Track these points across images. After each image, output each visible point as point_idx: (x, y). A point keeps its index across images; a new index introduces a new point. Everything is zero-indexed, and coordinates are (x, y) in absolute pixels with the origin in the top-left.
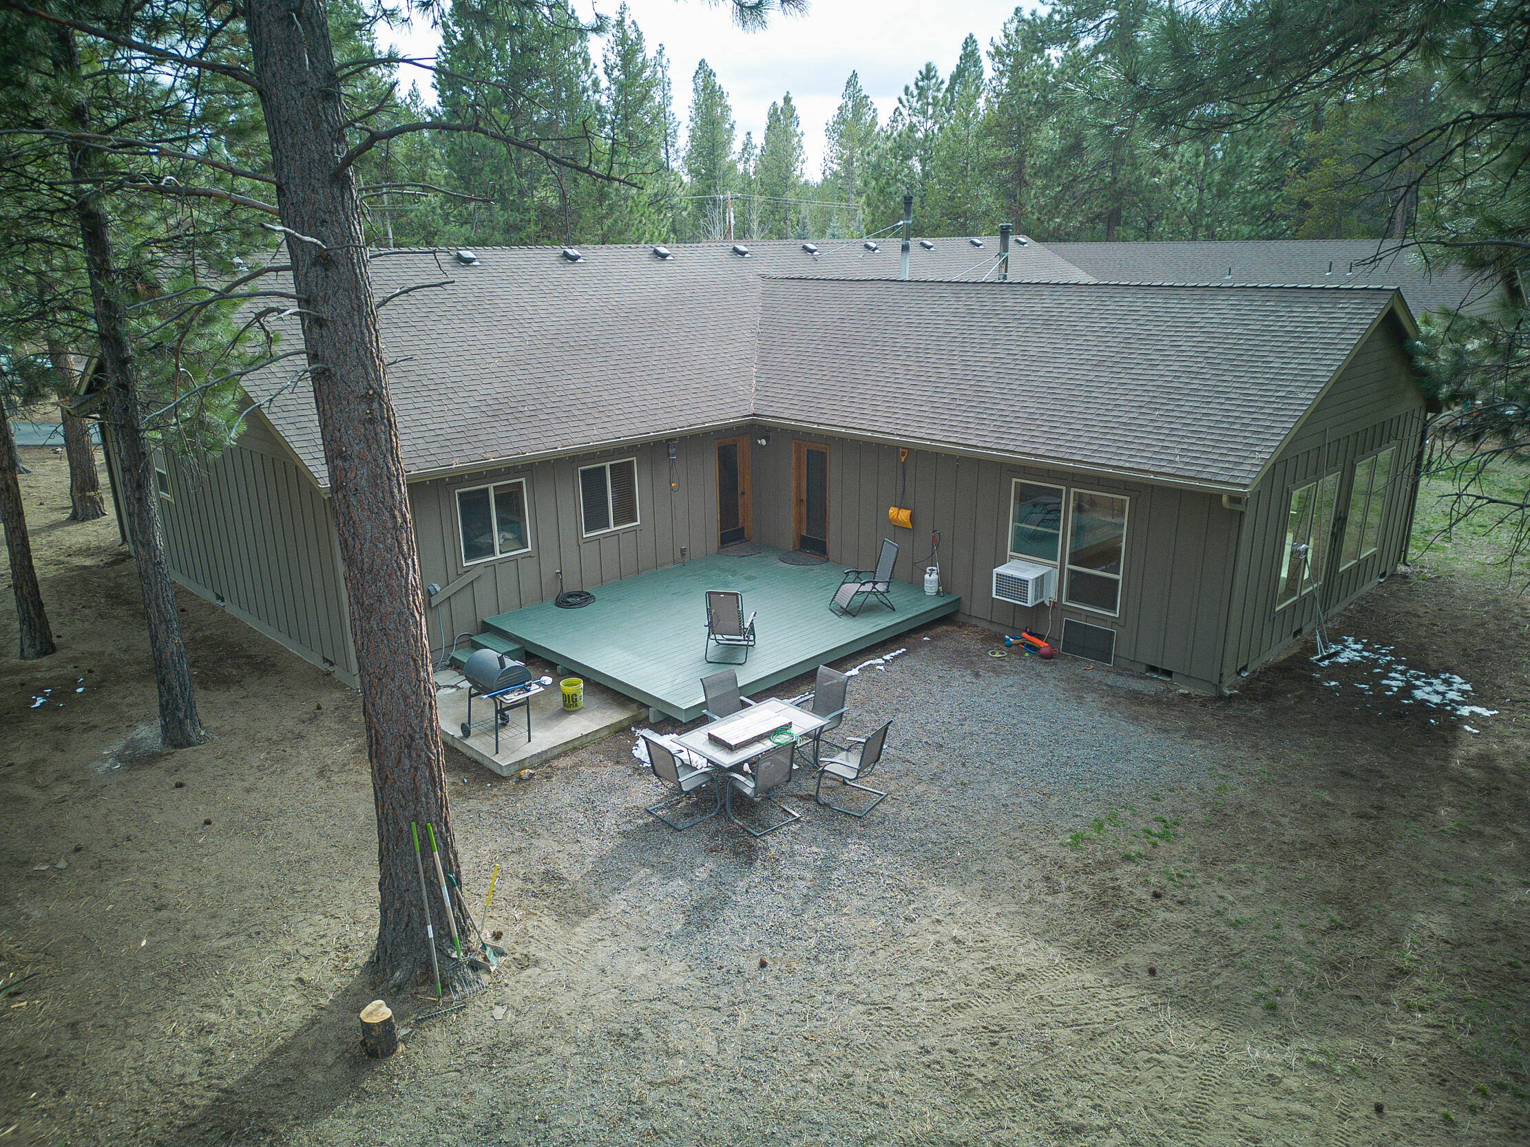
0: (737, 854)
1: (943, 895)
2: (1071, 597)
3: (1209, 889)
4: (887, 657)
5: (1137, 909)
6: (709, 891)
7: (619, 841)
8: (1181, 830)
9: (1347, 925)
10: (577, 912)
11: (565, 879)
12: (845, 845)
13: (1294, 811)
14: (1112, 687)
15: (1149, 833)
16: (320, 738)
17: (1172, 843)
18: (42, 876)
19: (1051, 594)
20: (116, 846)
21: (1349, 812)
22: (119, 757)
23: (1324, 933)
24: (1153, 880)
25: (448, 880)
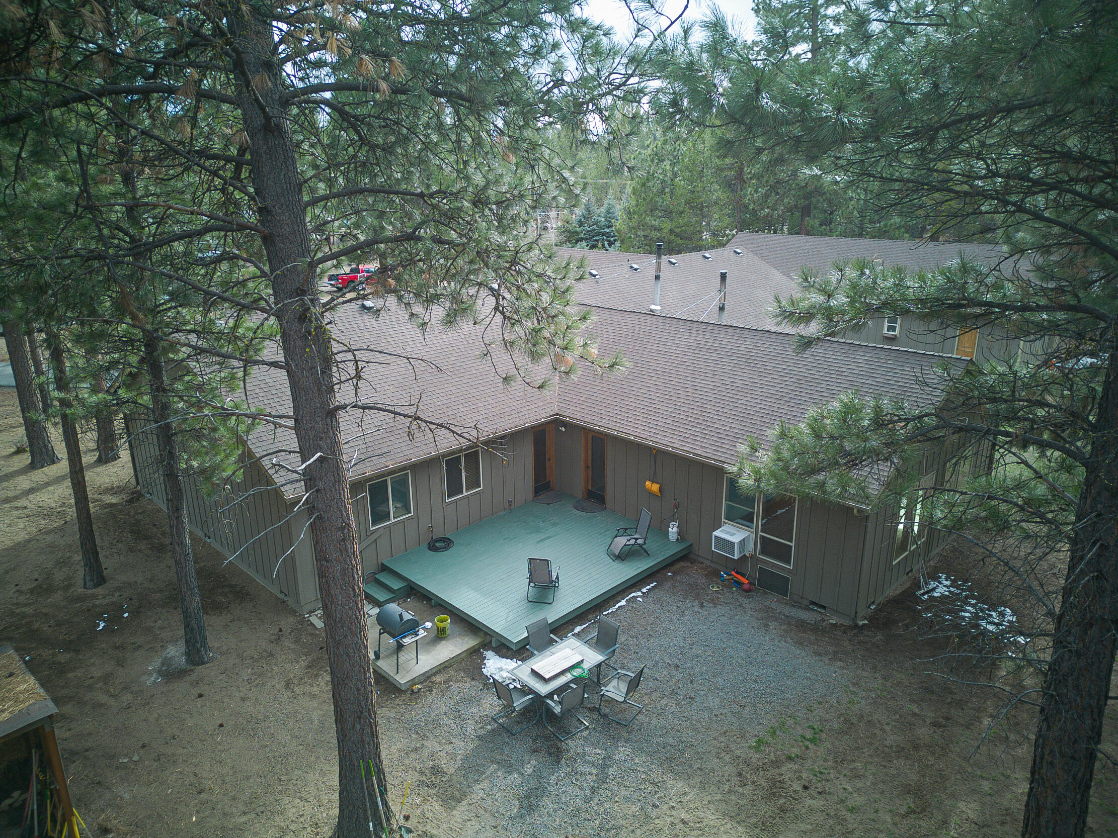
0: (550, 754)
1: (676, 786)
2: (762, 553)
3: (837, 782)
4: (644, 590)
5: (793, 798)
6: (534, 783)
7: (477, 743)
8: (824, 735)
9: (918, 810)
10: (453, 798)
11: (445, 772)
12: (617, 747)
13: (895, 721)
14: (787, 617)
15: (804, 738)
16: (284, 657)
17: (818, 746)
18: (124, 766)
19: (750, 549)
20: (167, 743)
21: (928, 721)
22: (160, 673)
23: (904, 816)
24: (804, 775)
25: (380, 791)
